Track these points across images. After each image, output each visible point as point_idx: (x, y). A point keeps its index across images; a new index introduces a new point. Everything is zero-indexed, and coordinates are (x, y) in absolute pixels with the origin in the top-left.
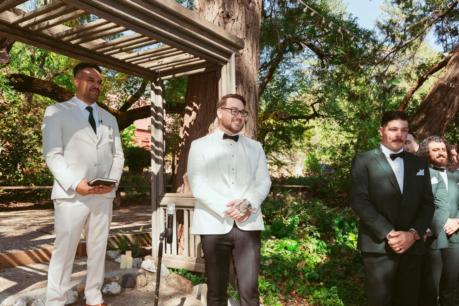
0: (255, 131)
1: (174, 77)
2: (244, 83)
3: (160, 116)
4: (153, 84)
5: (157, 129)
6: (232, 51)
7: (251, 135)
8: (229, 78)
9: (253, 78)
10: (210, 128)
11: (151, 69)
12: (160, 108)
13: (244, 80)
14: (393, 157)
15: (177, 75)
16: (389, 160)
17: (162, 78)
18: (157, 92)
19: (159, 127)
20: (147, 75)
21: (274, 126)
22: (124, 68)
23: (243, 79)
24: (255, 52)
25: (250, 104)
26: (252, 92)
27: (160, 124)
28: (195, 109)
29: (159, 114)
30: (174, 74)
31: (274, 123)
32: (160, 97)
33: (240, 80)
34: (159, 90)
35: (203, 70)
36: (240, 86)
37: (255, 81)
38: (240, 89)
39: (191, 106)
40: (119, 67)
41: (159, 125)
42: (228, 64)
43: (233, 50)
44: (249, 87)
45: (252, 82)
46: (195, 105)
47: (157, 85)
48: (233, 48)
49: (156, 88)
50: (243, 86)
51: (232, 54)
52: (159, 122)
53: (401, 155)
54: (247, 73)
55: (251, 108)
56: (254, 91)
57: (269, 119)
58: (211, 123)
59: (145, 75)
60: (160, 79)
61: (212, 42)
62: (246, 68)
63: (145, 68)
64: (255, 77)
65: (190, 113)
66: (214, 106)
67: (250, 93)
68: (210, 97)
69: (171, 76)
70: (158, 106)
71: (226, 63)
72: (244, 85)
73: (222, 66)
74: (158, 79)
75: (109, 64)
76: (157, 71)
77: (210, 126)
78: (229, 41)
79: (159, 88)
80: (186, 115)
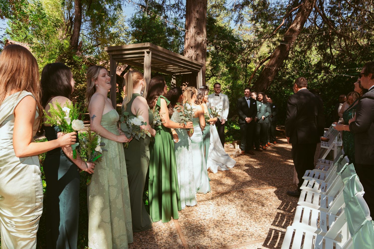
14: (247, 99)
15: (181, 74)
16: (246, 100)
17: (176, 74)
28: (187, 84)
30: (180, 73)
35: (190, 73)
39: (185, 83)
46: (186, 83)
47: (174, 76)
49: (173, 77)
51: (201, 69)
53: (249, 99)
60: (175, 74)
65: (185, 86)
69: (179, 74)
70: (174, 83)
71: (199, 71)
73: (198, 73)
78: (199, 65)
79: (175, 77)
80: (183, 86)
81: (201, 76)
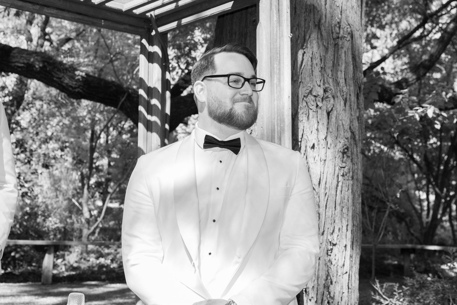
0: (353, 133)
1: (179, 26)
2: (323, 28)
3: (155, 105)
4: (144, 41)
5: (149, 133)
7: (342, 141)
8: (275, 19)
9: (347, 17)
11: (137, 12)
12: (155, 89)
13: (323, 21)
15: (185, 21)
17: (161, 29)
18: (151, 57)
19: (154, 128)
20: (130, 25)
21: (439, 121)
22: (80, 14)
23: (320, 21)
25: (339, 73)
26: (342, 48)
27: (155, 122)
29: (155, 102)
30: (179, 19)
31: (438, 115)
32: (156, 69)
33: (314, 22)
34: (155, 53)
35: (228, 6)
36: (314, 35)
37: (351, 22)
38: (314, 42)
40: (69, 11)
41: (153, 124)
44: (335, 36)
45: (343, 25)
47: (151, 43)
49: (150, 49)
50: (321, 35)
52: (154, 119)
54: (331, 7)
55: (342, 81)
56: (347, 44)
57: (424, 105)
59: (125, 24)
60: (157, 31)
63: (124, 10)
64: (350, 15)
69: (174, 25)
70: (152, 87)
72: (324, 33)
74: (153, 33)
75: (48, 6)
76: (148, 14)
79: (156, 49)
81: (286, 19)
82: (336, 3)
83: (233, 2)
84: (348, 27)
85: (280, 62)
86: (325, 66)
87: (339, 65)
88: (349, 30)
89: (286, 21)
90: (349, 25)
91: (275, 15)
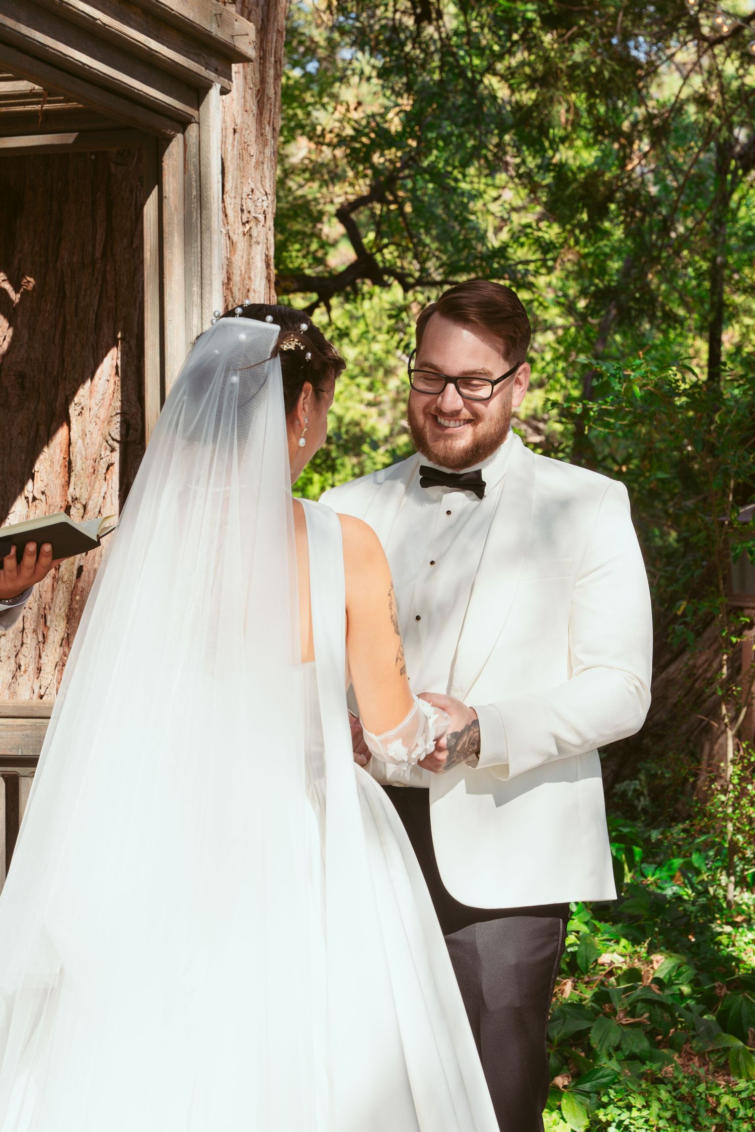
6: (211, 75)
8: (194, 193)
9: (263, 177)
10: (76, 399)
24: (273, 59)
42: (193, 129)
43: (216, 71)
44: (244, 218)
45: (258, 194)
48: (214, 62)
51: (210, 87)
54: (240, 156)
58: (84, 382)
61: (154, 45)
62: (235, 131)
64: (267, 174)
66: (96, 302)
67: (251, 246)
68: (75, 260)
71: (183, 124)
73: (169, 140)
77: (81, 392)
78: (208, 35)
81: (216, 196)
82: (249, 148)
83: (76, 134)
84: (265, 198)
85: (202, 283)
86: (229, 279)
87: (250, 278)
88: (265, 204)
89: (216, 200)
90: (266, 194)
91: (194, 183)
